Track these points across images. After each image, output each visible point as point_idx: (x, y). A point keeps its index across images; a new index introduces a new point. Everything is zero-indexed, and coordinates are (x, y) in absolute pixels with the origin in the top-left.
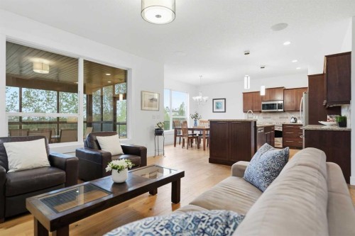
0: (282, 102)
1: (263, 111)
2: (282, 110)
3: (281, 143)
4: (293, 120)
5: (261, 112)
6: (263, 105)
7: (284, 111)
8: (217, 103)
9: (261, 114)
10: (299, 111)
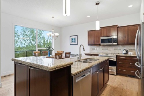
0: (116, 37)
2: (116, 44)
3: (115, 71)
4: (124, 52)
5: (100, 45)
7: (118, 44)
9: (101, 47)
10: (134, 44)
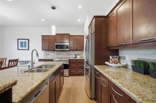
1: (56, 49)
2: (69, 49)
3: (68, 73)
6: (56, 45)
8: (22, 43)
9: (55, 52)
